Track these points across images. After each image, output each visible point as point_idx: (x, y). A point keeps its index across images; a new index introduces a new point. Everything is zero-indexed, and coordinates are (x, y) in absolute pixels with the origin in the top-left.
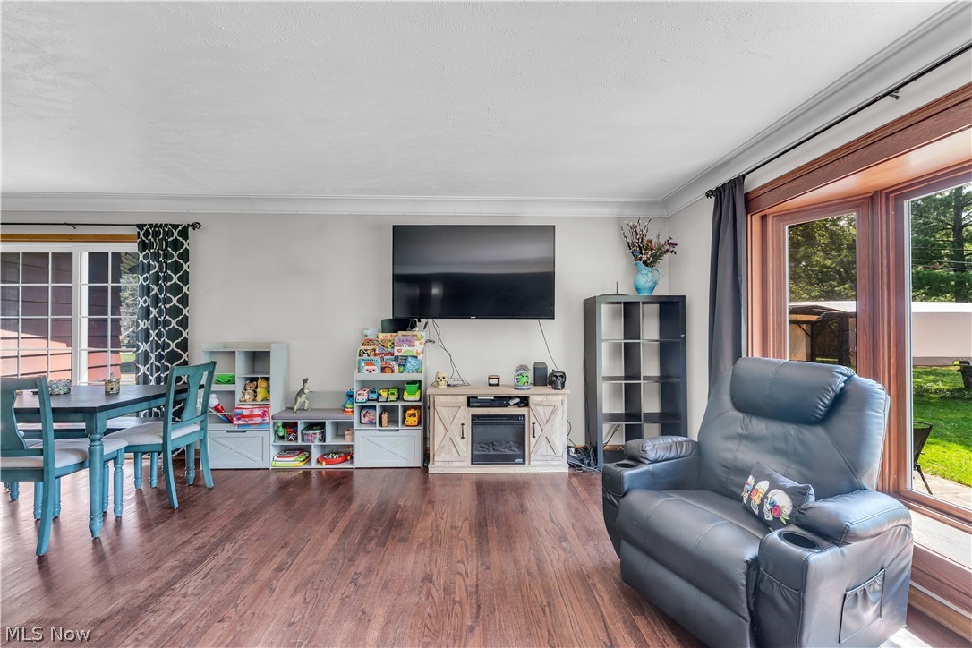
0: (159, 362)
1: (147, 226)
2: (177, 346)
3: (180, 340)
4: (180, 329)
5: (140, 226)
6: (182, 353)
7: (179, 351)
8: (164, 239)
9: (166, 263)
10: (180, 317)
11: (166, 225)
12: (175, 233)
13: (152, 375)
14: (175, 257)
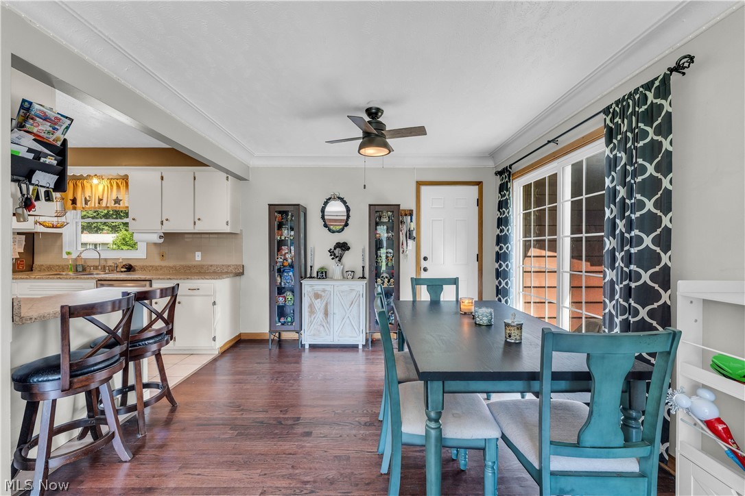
0: (627, 301)
1: (614, 106)
2: (652, 277)
3: (657, 269)
4: (658, 250)
5: (606, 111)
6: (661, 291)
7: (656, 287)
8: (634, 112)
9: (636, 148)
10: (659, 231)
11: (636, 90)
12: (650, 95)
13: (617, 318)
14: (651, 135)
